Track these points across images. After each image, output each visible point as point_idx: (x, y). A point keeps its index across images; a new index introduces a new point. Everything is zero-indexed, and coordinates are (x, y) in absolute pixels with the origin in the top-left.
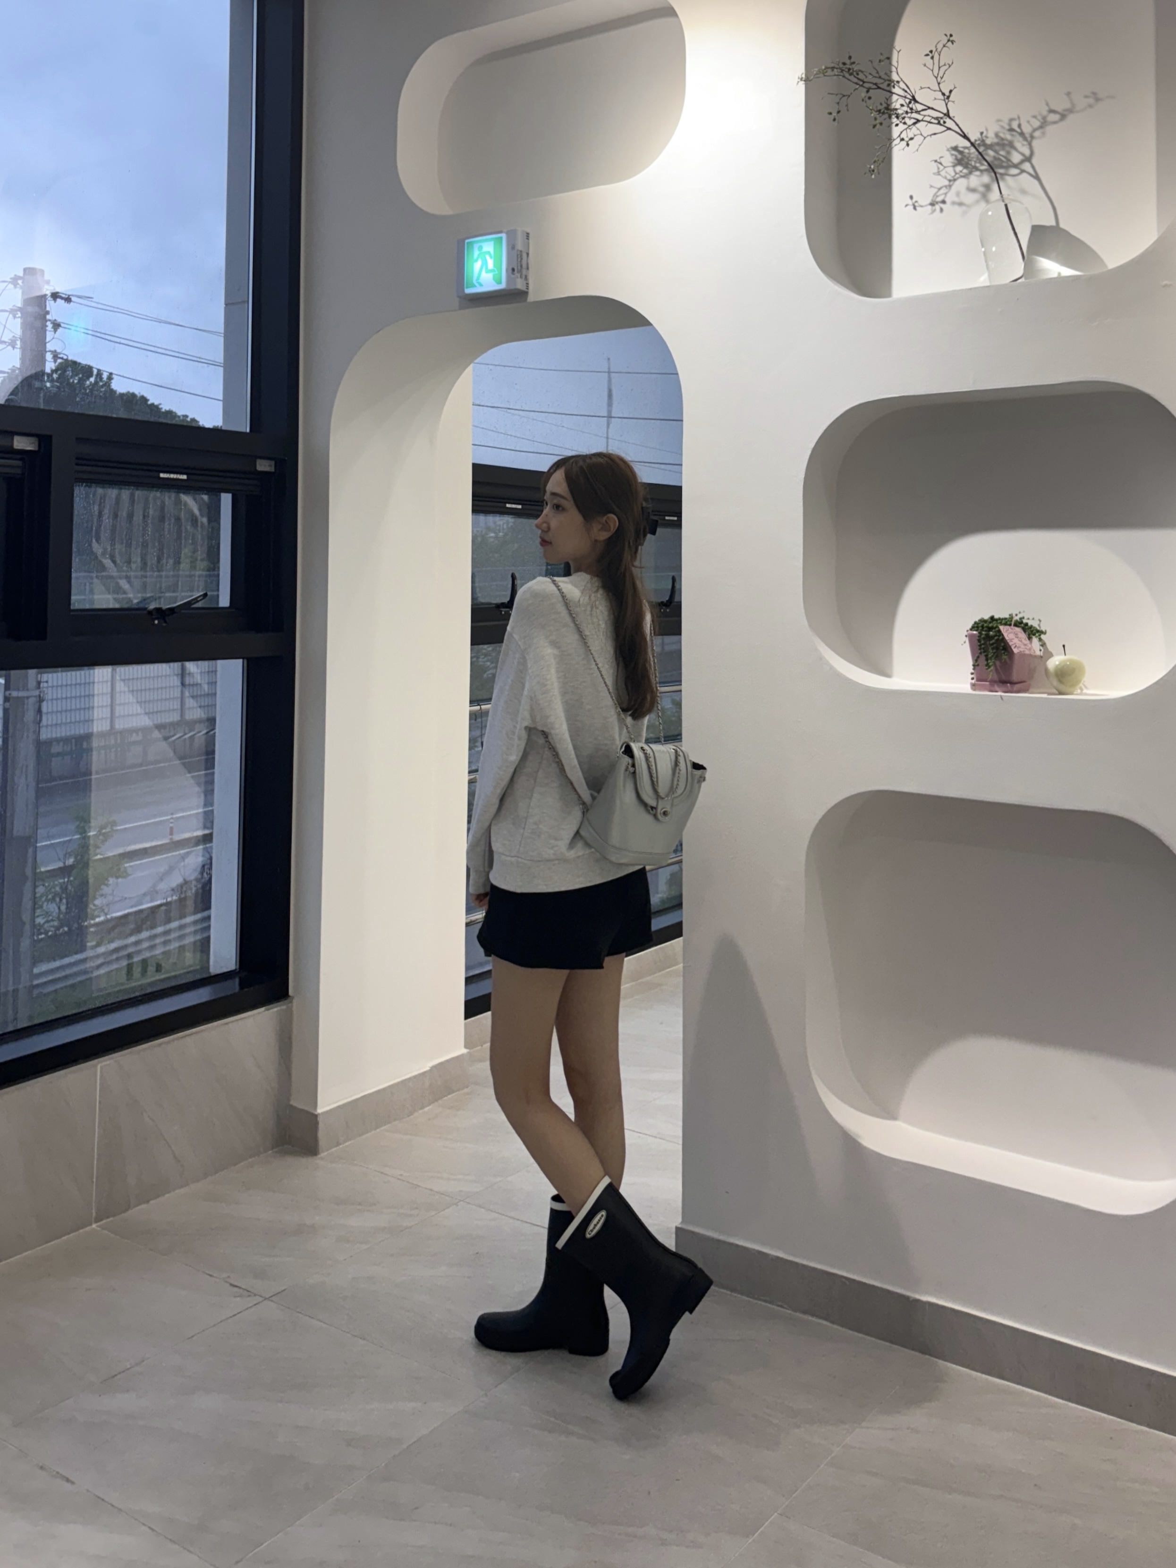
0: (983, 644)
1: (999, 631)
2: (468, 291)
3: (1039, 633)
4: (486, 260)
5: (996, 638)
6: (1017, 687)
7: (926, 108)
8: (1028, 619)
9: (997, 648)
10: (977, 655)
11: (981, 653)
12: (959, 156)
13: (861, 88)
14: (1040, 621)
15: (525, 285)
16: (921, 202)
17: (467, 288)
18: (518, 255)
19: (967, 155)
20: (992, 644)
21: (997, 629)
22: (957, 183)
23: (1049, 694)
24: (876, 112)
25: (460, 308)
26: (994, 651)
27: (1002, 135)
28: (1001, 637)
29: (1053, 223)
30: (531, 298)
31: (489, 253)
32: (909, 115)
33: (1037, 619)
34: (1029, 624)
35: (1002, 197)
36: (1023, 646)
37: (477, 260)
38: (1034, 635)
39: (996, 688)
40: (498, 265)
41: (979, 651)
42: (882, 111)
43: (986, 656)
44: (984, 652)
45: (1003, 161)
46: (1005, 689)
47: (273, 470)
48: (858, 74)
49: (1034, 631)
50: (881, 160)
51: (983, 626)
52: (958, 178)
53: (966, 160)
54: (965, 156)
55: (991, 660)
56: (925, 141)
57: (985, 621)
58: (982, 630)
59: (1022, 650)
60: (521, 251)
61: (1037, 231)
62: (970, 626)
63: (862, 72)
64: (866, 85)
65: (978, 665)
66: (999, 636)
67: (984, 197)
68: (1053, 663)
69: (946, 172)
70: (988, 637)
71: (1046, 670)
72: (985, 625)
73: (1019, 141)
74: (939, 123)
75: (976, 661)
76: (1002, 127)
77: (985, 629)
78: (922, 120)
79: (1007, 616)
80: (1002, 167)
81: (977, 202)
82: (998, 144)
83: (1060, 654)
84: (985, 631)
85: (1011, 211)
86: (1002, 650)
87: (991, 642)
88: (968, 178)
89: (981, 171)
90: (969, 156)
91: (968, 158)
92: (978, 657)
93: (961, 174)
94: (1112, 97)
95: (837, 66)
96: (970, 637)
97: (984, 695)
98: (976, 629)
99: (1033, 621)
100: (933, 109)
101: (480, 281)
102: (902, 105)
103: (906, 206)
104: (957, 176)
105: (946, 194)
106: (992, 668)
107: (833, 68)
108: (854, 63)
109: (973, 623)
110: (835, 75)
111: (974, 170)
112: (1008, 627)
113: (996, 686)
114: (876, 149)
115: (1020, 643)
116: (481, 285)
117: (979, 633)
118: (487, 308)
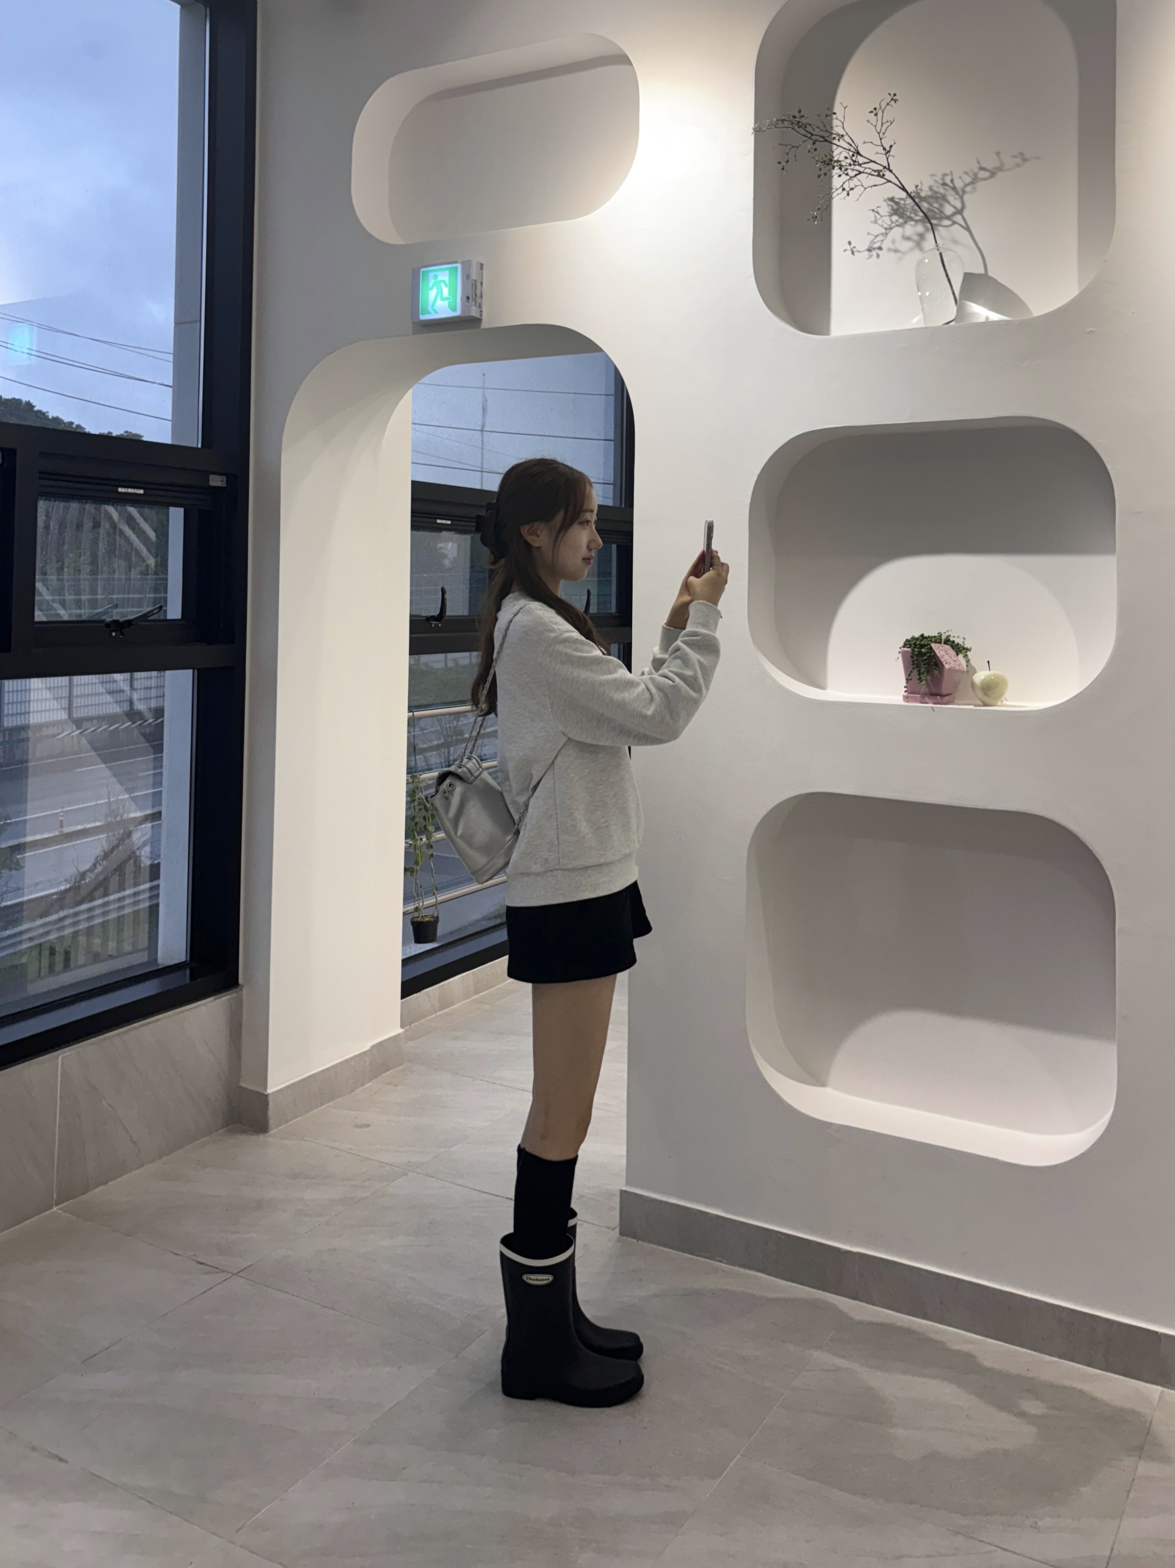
0: (916, 660)
1: (931, 648)
2: (423, 317)
3: (965, 651)
4: (442, 289)
5: (928, 654)
6: (946, 698)
7: (869, 161)
8: (954, 637)
9: (929, 664)
10: (910, 670)
11: (914, 668)
12: (895, 207)
13: (809, 140)
14: (964, 639)
15: (479, 312)
16: (858, 248)
17: (422, 314)
18: (472, 284)
19: (903, 206)
20: (925, 660)
21: (929, 646)
22: (893, 231)
23: (975, 705)
24: (822, 163)
25: (414, 333)
26: (926, 666)
27: (935, 189)
28: (932, 654)
29: (981, 271)
30: (485, 325)
31: (444, 281)
32: (852, 167)
33: (961, 637)
34: (956, 642)
35: (937, 246)
36: (953, 663)
37: (432, 289)
38: (960, 652)
39: (927, 700)
40: (452, 292)
41: (912, 667)
42: (826, 162)
43: (919, 671)
44: (917, 668)
45: (936, 213)
46: (936, 701)
47: (224, 485)
48: (806, 127)
49: (961, 648)
50: (825, 207)
51: (915, 644)
52: (894, 227)
53: (902, 211)
54: (900, 207)
55: (924, 675)
56: (865, 191)
57: (917, 639)
58: (915, 647)
59: (952, 666)
60: (476, 281)
61: (968, 277)
62: (902, 644)
63: (810, 125)
64: (814, 138)
65: (911, 679)
66: (931, 653)
67: (919, 245)
68: (980, 676)
69: (883, 221)
70: (921, 654)
71: (973, 684)
72: (918, 643)
73: (952, 195)
74: (879, 175)
75: (909, 675)
76: (936, 181)
77: (918, 646)
78: (863, 172)
79: (936, 634)
80: (935, 218)
81: (912, 249)
82: (931, 197)
83: (984, 670)
84: (918, 648)
85: (945, 259)
86: (933, 666)
87: (923, 658)
88: (903, 227)
89: (916, 221)
90: (905, 207)
91: (903, 209)
92: (911, 672)
93: (897, 223)
94: (1038, 158)
95: (788, 119)
96: (904, 654)
97: (916, 706)
98: (908, 646)
99: (958, 639)
100: (874, 162)
101: (435, 308)
102: (846, 158)
103: (845, 250)
104: (893, 225)
105: (882, 241)
106: (924, 682)
107: (783, 121)
108: (803, 116)
109: (905, 640)
110: (785, 127)
111: (909, 220)
112: (939, 645)
113: (927, 698)
114: (819, 197)
115: (949, 659)
116: (436, 312)
117: (912, 650)
118: (441, 333)
